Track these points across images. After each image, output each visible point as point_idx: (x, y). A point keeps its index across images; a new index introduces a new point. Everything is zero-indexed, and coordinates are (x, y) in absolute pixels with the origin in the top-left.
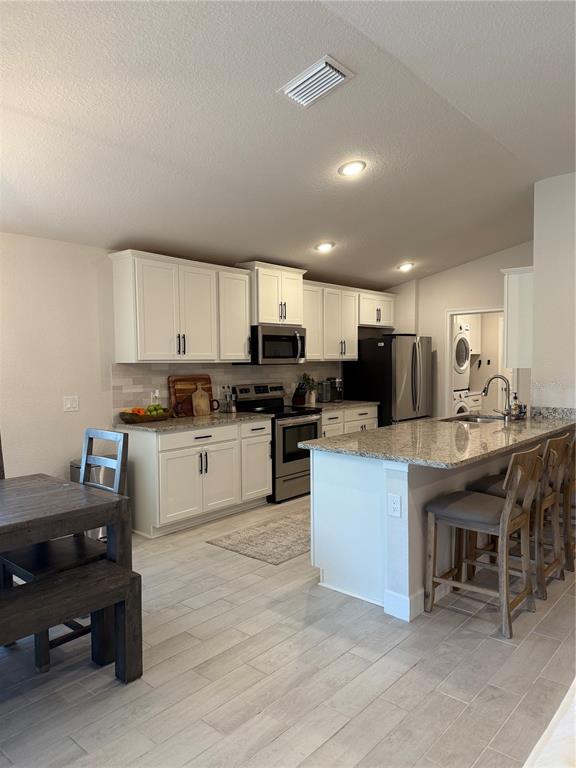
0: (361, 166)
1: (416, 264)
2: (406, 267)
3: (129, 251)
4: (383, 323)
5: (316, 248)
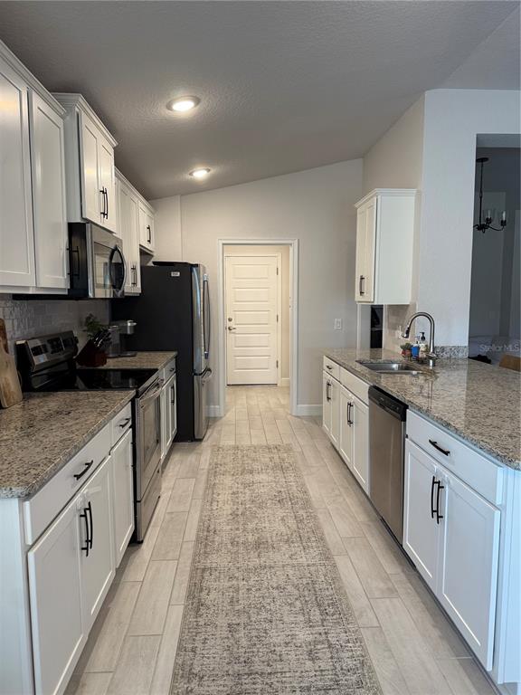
2: (200, 174)
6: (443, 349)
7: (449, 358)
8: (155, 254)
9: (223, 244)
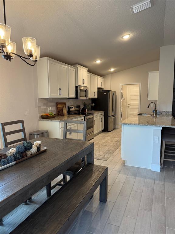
0: (129, 36)
1: (115, 69)
2: (112, 70)
3: (47, 58)
4: (102, 87)
5: (96, 62)
6: (164, 111)
7: (166, 114)
8: (104, 88)
9: (121, 85)
